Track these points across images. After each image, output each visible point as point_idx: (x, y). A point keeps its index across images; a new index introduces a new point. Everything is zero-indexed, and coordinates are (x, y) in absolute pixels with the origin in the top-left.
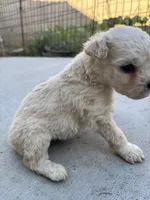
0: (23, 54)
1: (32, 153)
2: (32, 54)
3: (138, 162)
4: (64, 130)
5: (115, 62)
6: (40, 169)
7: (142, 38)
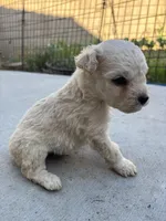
0: (22, 69)
1: (29, 163)
2: (31, 70)
3: (131, 176)
4: (58, 145)
5: (106, 75)
6: (36, 178)
7: (133, 51)
